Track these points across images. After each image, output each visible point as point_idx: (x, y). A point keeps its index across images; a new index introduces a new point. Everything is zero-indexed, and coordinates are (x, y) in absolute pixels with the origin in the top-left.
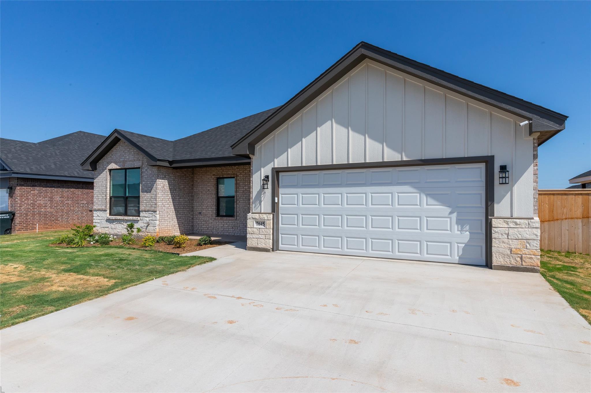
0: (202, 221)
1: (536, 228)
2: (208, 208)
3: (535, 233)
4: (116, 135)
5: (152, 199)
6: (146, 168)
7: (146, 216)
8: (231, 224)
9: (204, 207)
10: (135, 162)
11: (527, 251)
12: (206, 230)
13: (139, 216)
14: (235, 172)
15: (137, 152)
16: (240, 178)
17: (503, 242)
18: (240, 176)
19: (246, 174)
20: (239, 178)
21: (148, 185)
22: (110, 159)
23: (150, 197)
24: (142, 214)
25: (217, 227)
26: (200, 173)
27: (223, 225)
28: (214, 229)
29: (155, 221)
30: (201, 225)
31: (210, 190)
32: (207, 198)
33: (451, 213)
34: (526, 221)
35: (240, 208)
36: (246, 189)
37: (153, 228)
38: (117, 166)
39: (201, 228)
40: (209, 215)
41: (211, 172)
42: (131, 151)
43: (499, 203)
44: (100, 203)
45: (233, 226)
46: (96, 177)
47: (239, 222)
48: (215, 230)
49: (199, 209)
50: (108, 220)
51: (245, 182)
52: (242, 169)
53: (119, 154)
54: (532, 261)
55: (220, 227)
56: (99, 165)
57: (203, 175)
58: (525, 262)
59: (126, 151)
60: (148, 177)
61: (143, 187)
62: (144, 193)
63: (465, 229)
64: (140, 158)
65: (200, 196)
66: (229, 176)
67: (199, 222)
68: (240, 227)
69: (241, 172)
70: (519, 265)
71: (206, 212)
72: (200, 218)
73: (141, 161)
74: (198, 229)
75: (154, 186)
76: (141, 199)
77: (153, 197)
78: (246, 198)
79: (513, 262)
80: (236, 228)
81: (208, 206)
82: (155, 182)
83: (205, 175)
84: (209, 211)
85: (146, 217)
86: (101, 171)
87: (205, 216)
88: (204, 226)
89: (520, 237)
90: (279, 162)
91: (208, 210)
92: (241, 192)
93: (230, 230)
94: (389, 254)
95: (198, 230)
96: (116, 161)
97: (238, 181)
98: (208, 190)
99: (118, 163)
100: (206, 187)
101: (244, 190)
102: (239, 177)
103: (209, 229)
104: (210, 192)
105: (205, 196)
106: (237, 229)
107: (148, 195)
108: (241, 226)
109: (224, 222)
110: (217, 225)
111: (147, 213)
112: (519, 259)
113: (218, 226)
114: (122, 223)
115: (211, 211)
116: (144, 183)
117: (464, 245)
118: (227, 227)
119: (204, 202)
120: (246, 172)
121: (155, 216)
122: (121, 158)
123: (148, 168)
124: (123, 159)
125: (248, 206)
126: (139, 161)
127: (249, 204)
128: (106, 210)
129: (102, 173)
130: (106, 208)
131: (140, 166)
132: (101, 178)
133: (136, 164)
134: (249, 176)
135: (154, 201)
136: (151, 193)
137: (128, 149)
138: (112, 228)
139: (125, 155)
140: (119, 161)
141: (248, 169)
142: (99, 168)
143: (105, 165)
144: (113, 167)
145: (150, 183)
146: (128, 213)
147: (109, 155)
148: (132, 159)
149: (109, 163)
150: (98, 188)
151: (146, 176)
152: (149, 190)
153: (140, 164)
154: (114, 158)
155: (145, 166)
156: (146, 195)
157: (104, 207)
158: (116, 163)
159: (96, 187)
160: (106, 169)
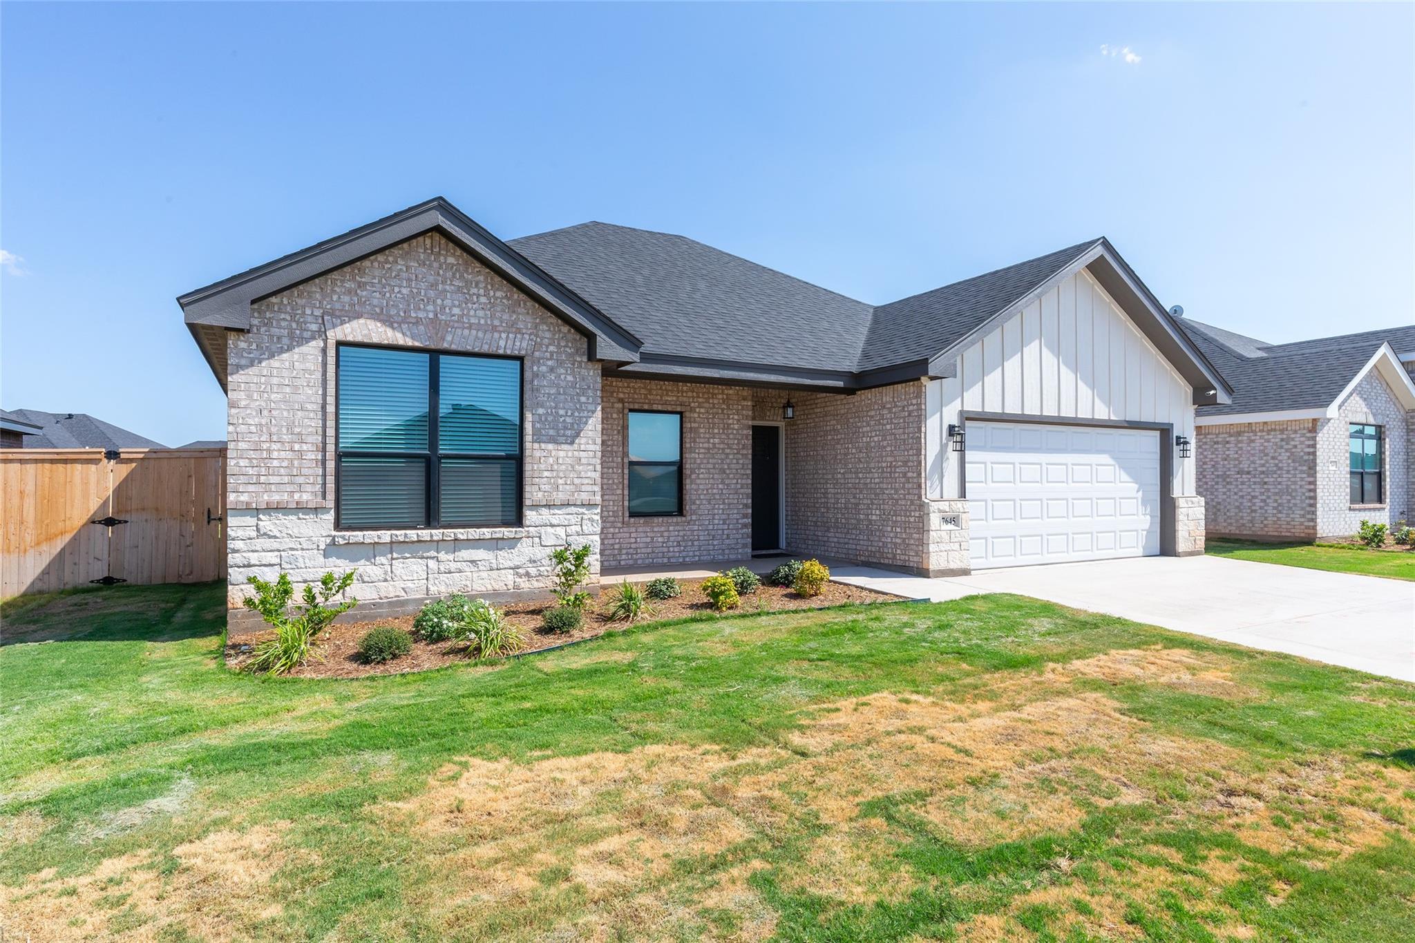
1: (1202, 506)
3: (1203, 512)
4: (436, 218)
5: (580, 464)
6: (550, 363)
7: (555, 522)
8: (672, 534)
10: (496, 335)
11: (1198, 532)
13: (521, 524)
14: (685, 399)
15: (505, 301)
16: (699, 417)
17: (1185, 524)
19: (714, 407)
20: (696, 415)
21: (561, 420)
22: (346, 299)
23: (568, 461)
24: (530, 516)
25: (633, 546)
27: (652, 538)
28: (624, 551)
29: (595, 538)
31: (609, 443)
34: (1197, 500)
35: (699, 492)
36: (714, 444)
38: (399, 335)
40: (605, 514)
41: (613, 393)
42: (474, 291)
43: (1175, 478)
44: (274, 479)
45: (680, 538)
46: (243, 362)
47: (696, 528)
48: (627, 554)
50: (332, 549)
53: (405, 291)
54: (1199, 542)
55: (641, 545)
56: (268, 315)
58: (1196, 545)
59: (447, 287)
60: (560, 394)
61: (538, 425)
62: (543, 446)
63: (1147, 512)
64: (521, 325)
66: (670, 409)
68: (698, 540)
69: (700, 400)
70: (1192, 549)
73: (527, 337)
75: (586, 423)
76: (529, 467)
77: (583, 461)
78: (714, 468)
79: (1190, 546)
80: (690, 543)
82: (594, 412)
85: (552, 526)
86: (285, 341)
89: (1194, 518)
92: (704, 451)
93: (671, 549)
94: (1090, 555)
96: (391, 316)
97: (695, 422)
98: (604, 441)
99: (400, 324)
101: (711, 446)
102: (694, 412)
104: (609, 449)
106: (693, 545)
107: (562, 454)
108: (702, 538)
109: (653, 531)
110: (633, 540)
111: (557, 511)
112: (1193, 542)
113: (636, 542)
114: (433, 553)
115: (611, 503)
116: (541, 411)
117: (1146, 532)
118: (663, 543)
120: (715, 401)
121: (592, 520)
122: (420, 309)
123: (561, 363)
124: (427, 311)
125: (720, 486)
126: (519, 331)
127: (723, 483)
128: (316, 510)
129: (289, 349)
130: (319, 499)
131: (523, 352)
132: (285, 373)
133: (502, 343)
134: (722, 413)
135: (589, 474)
136: (576, 446)
137: (456, 283)
138: (366, 579)
139: (439, 301)
140: (405, 317)
141: (720, 396)
142: (265, 325)
143: (309, 319)
144: (365, 335)
145: (569, 414)
146: (445, 515)
147: (343, 281)
148: (482, 322)
149: (339, 317)
150: (265, 413)
151: (553, 391)
152: (564, 435)
153: (524, 345)
154: (375, 302)
155: (548, 355)
156: (554, 453)
157: (305, 497)
158: (389, 322)
159: (245, 407)
160: (313, 338)
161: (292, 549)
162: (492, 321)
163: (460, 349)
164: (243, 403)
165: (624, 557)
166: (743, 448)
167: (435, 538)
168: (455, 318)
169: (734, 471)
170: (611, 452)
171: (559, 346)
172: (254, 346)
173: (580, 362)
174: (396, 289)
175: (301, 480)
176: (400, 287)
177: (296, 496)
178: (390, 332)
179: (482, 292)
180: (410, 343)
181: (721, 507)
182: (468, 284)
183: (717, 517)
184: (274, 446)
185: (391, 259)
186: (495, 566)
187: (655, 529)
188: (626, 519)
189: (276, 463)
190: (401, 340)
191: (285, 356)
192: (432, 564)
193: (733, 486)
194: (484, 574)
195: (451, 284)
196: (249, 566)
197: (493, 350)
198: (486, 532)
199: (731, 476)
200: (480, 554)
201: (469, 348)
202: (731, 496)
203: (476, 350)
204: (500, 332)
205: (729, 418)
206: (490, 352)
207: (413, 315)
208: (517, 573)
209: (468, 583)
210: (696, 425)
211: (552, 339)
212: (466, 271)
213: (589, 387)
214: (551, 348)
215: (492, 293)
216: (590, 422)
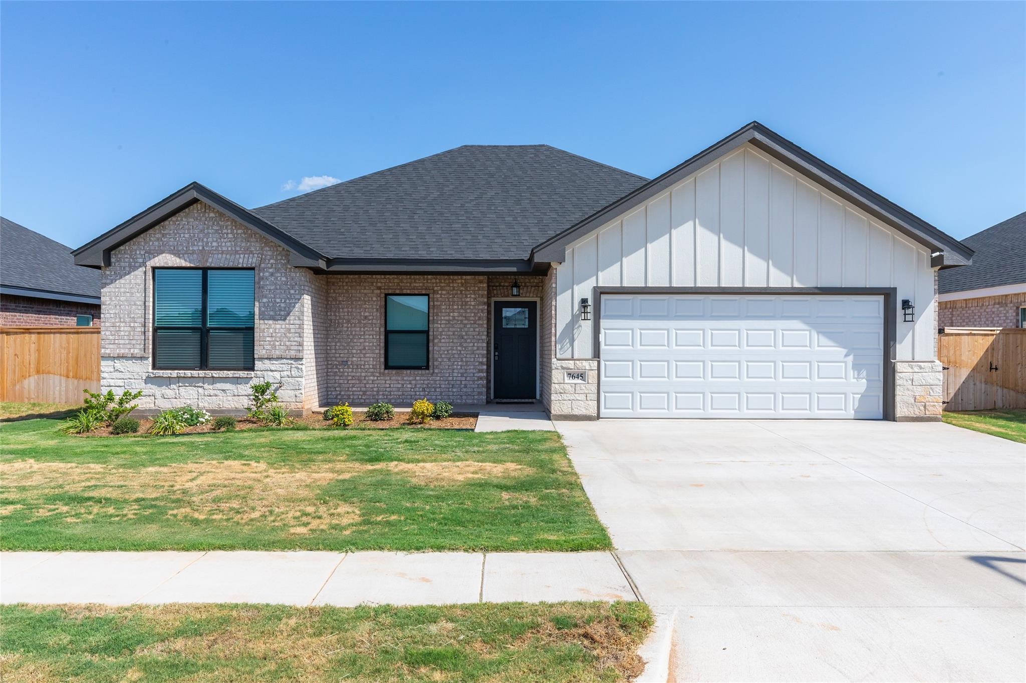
0: (350, 378)
1: (939, 372)
2: (364, 352)
3: (939, 377)
4: (195, 194)
5: (290, 333)
6: (271, 270)
7: (273, 368)
8: (419, 382)
9: (354, 351)
10: (237, 256)
11: (930, 399)
12: (360, 397)
13: (252, 369)
14: (429, 285)
15: (243, 235)
16: (441, 297)
17: (908, 389)
18: (440, 292)
19: (454, 290)
20: (438, 296)
21: (278, 305)
22: (156, 243)
23: (282, 330)
24: (258, 365)
25: (388, 389)
26: (344, 284)
27: (403, 385)
28: (381, 393)
29: (299, 379)
30: (347, 386)
31: (370, 318)
32: (363, 333)
33: (846, 356)
34: (929, 365)
35: (441, 353)
36: (454, 317)
37: (292, 393)
39: (348, 393)
40: (367, 366)
41: (373, 283)
42: (225, 231)
43: (901, 342)
44: (122, 342)
45: (425, 386)
46: (108, 281)
47: (438, 378)
48: (383, 395)
49: (341, 355)
50: (149, 380)
51: (453, 305)
52: (445, 280)
53: (187, 236)
54: (935, 409)
55: (394, 389)
56: (119, 256)
57: (351, 286)
58: (928, 410)
59: (210, 231)
60: (277, 289)
61: (263, 309)
62: (267, 322)
63: (861, 376)
64: (252, 249)
65: (346, 329)
66: (416, 292)
67: (341, 381)
68: (440, 387)
69: (442, 285)
70: (922, 415)
71: (360, 361)
72: (343, 372)
73: (256, 255)
74: (340, 394)
75: (294, 307)
76: (256, 335)
77: (292, 331)
78: (454, 335)
79: (917, 412)
80: (433, 390)
81: (364, 349)
82: (299, 299)
83: (358, 287)
84: (368, 359)
85: (272, 371)
86: (127, 269)
87: (358, 368)
88: (354, 389)
89: (924, 383)
90: (608, 278)
91: (365, 357)
92: (444, 322)
93: (418, 393)
94: (771, 413)
95: (339, 397)
96: (179, 251)
97: (437, 301)
98: (366, 317)
99: (183, 254)
100: (358, 311)
101: (451, 318)
102: (438, 293)
103: (368, 393)
104: (370, 322)
105: (358, 329)
106: (435, 391)
107: (278, 326)
108: (443, 386)
109: (403, 380)
110: (388, 386)
111: (274, 362)
112: (922, 408)
113: (390, 387)
114: (200, 384)
115: (371, 359)
116: (265, 300)
117: (860, 396)
118: (411, 388)
119: (355, 341)
120: (455, 285)
121: (298, 368)
122: (194, 245)
123: (278, 270)
124: (199, 246)
125: (459, 348)
126: (251, 252)
127: (461, 345)
128: (142, 358)
129: (129, 273)
130: (143, 353)
131: (253, 265)
132: (127, 286)
133: (241, 261)
134: (461, 293)
135: (296, 339)
136: (287, 321)
137: (215, 228)
138: (166, 397)
139: (205, 240)
140: (187, 251)
141: (459, 281)
142: (118, 261)
143: (139, 256)
144: (166, 263)
145: (283, 301)
146: (211, 363)
147: (154, 234)
148: (230, 249)
149: (153, 254)
150: (118, 307)
151: (273, 287)
152: (279, 315)
153: (254, 260)
154: (171, 243)
155: (269, 265)
156: (273, 326)
157: (136, 351)
158: (177, 254)
159: (109, 305)
160: (140, 266)
161: (130, 379)
162: (235, 248)
163: (216, 266)
164: (108, 303)
165: (380, 397)
166: (479, 319)
167: (200, 376)
168: (214, 248)
169: (471, 337)
170: (372, 324)
171: (276, 260)
172: (113, 273)
173: (290, 269)
174: (182, 235)
175: (134, 342)
176: (184, 233)
177: (132, 351)
178: (178, 260)
179: (229, 231)
180: (188, 265)
181: (460, 363)
182: (221, 227)
183: (455, 371)
184: (122, 325)
185: (179, 219)
186: (236, 394)
187: (405, 379)
188: (382, 370)
189: (122, 333)
190: (184, 264)
191: (127, 277)
192: (200, 390)
193: (470, 348)
194: (230, 398)
195: (212, 229)
196: (110, 386)
197: (235, 265)
198: (230, 374)
199: (469, 341)
200: (227, 386)
201: (222, 265)
202: (468, 356)
203: (226, 266)
204: (240, 254)
205: (466, 297)
206: (234, 266)
207: (191, 249)
208: (250, 399)
209: (221, 403)
210: (439, 303)
211: (272, 255)
212: (221, 220)
213: (296, 284)
214: (272, 261)
215: (235, 231)
216: (297, 306)
